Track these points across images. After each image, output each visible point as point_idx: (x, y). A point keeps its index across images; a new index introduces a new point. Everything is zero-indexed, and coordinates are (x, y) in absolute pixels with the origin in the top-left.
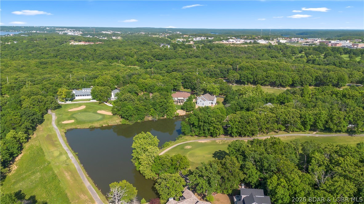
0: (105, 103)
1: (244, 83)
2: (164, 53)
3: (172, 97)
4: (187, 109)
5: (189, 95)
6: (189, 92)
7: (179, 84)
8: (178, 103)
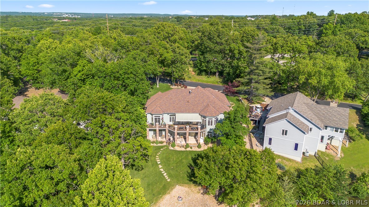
6: (216, 84)
7: (182, 55)
8: (176, 136)
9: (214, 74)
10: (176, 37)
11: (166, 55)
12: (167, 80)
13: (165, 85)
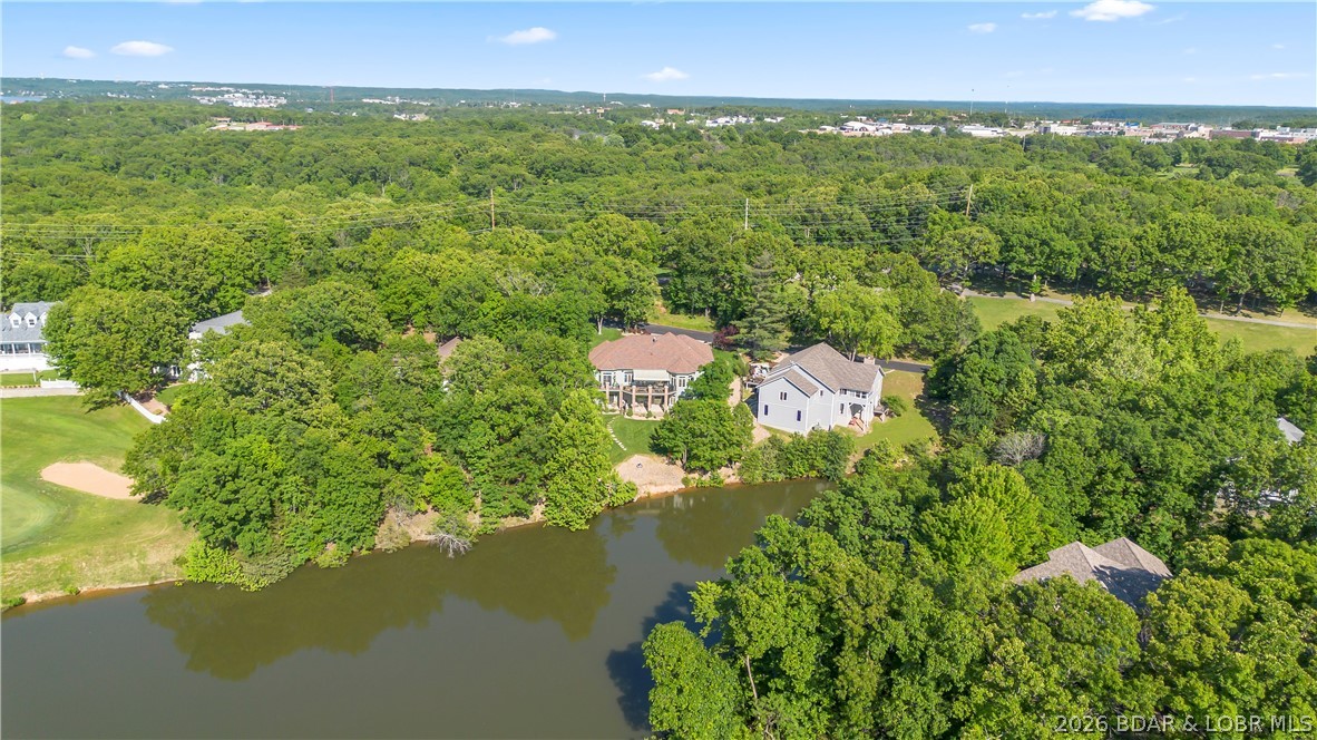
0: (135, 404)
1: (1021, 285)
2: (583, 158)
3: (589, 369)
4: (691, 457)
5: (704, 353)
6: (704, 331)
7: (644, 280)
8: (634, 403)
9: (701, 312)
10: (631, 243)
11: (616, 281)
12: (614, 322)
13: (612, 330)
